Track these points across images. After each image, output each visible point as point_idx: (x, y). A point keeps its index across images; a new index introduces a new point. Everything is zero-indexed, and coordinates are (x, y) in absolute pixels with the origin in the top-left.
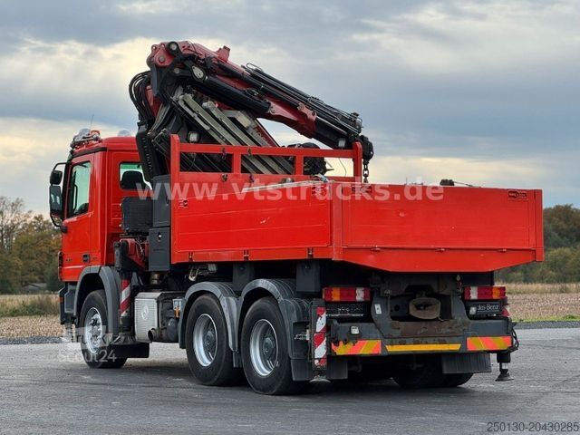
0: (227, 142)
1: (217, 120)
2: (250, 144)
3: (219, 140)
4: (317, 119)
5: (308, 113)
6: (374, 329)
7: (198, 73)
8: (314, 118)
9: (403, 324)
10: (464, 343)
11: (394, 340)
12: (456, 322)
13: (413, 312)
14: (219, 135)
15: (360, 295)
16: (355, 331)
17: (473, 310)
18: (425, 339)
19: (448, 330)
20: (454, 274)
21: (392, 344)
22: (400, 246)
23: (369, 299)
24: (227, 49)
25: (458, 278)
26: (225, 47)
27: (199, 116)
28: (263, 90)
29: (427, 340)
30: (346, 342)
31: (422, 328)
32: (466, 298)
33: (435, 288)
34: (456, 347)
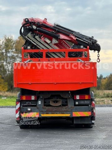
0: (42, 48)
1: (39, 42)
2: (50, 48)
3: (40, 48)
4: (76, 39)
5: (74, 37)
6: (36, 109)
7: (34, 27)
8: (75, 39)
9: (47, 108)
10: (72, 114)
11: (44, 113)
12: (68, 107)
13: (51, 104)
14: (40, 46)
15: (33, 98)
16: (29, 109)
17: (77, 103)
18: (56, 113)
19: (65, 110)
20: (68, 91)
21: (43, 114)
22: (38, 83)
23: (36, 99)
24: (46, 19)
25: (70, 92)
26: (45, 19)
27: (33, 41)
28: (57, 31)
29: (57, 113)
30: (26, 113)
31: (55, 109)
32: (75, 99)
33: (62, 96)
34: (68, 115)
